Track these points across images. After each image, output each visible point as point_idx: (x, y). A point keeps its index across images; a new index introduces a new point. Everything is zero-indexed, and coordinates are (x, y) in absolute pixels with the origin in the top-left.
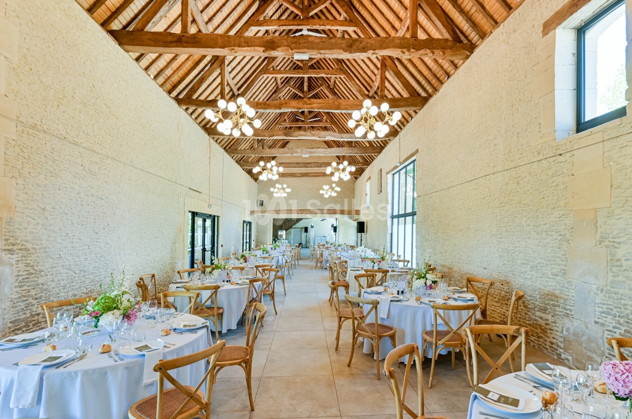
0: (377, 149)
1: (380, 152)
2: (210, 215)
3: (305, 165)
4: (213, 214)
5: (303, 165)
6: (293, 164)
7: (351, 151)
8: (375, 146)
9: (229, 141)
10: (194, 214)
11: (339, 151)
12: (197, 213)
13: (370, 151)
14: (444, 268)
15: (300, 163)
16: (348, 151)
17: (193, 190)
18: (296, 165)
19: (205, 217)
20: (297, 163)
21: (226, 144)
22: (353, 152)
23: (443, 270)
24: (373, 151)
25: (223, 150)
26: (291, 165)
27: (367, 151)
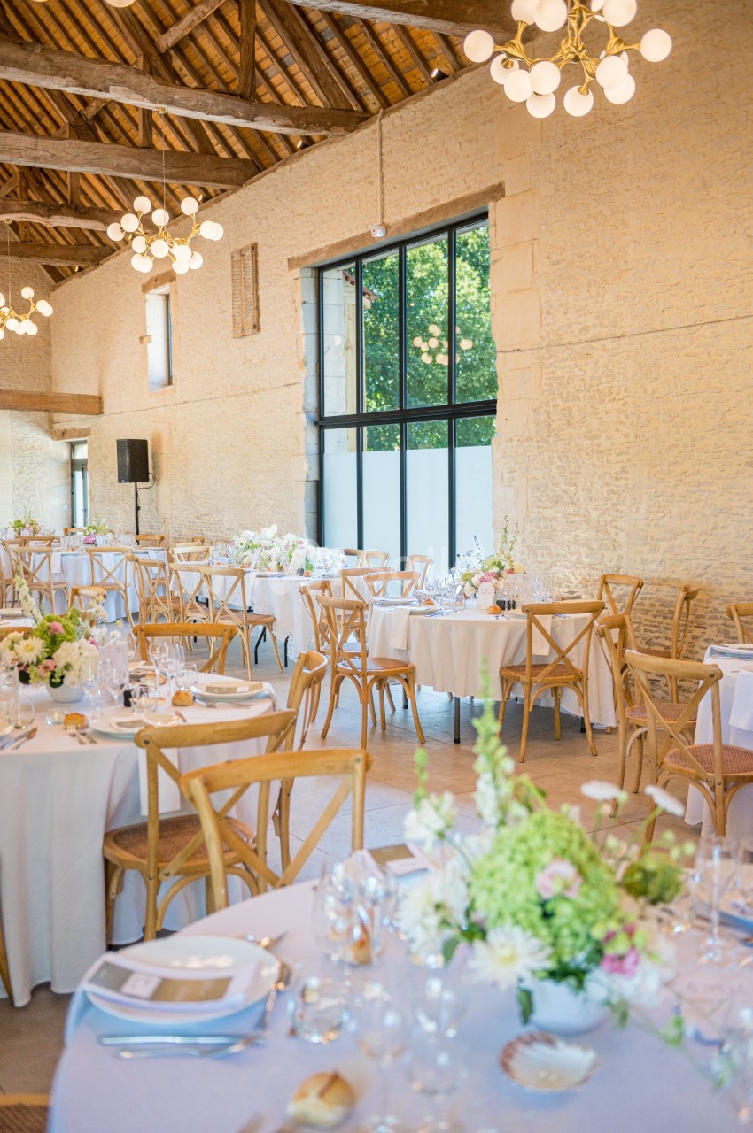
0: (231, 169)
1: (239, 183)
7: (135, 163)
8: (224, 154)
11: (91, 157)
13: (205, 172)
14: (664, 588)
16: (124, 160)
22: (144, 168)
23: (661, 595)
24: (215, 174)
27: (195, 169)
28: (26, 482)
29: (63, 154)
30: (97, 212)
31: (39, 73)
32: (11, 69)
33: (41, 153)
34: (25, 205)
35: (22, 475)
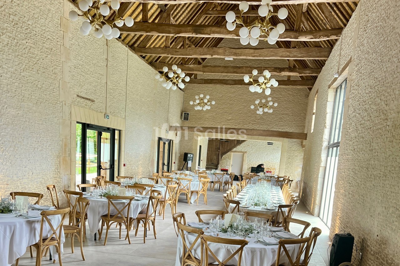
0: (325, 52)
2: (108, 129)
3: (235, 70)
4: (112, 127)
5: (232, 70)
6: (220, 68)
9: (136, 38)
10: (85, 127)
11: (272, 53)
12: (88, 125)
15: (228, 67)
16: (284, 53)
17: (83, 98)
18: (222, 69)
19: (100, 130)
20: (225, 67)
21: (134, 40)
25: (127, 49)
26: (217, 69)
27: (311, 53)
28: (290, 162)
29: (263, 54)
30: (297, 69)
31: (224, 34)
32: (216, 34)
33: (256, 54)
34: (273, 69)
35: (289, 159)
